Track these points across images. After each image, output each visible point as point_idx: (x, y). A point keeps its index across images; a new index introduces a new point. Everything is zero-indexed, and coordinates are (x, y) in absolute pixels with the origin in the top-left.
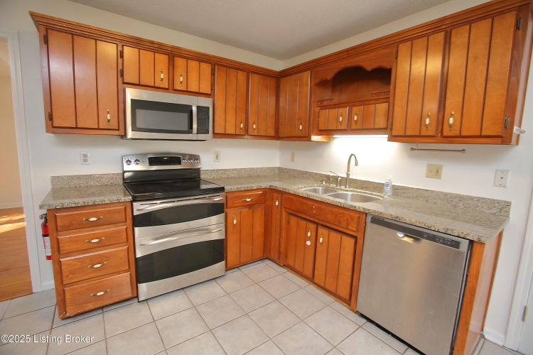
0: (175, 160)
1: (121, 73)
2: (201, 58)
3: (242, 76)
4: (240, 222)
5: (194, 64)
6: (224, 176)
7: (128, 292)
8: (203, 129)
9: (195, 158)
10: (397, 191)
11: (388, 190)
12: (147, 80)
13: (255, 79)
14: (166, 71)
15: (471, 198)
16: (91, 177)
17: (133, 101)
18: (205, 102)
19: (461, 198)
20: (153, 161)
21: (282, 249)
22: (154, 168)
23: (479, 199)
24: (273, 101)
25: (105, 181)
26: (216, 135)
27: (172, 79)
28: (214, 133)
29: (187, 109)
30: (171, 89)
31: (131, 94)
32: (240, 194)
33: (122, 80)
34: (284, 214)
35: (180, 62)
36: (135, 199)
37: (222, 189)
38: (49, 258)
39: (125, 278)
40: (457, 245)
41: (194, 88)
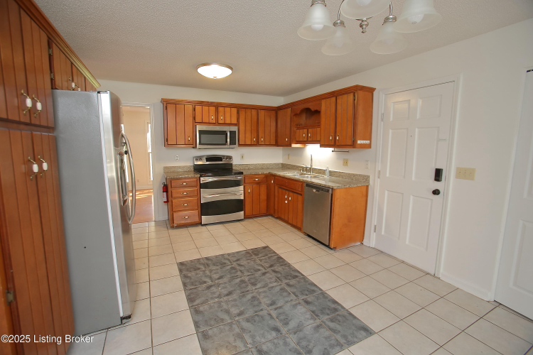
0: (219, 158)
1: (194, 118)
2: (231, 106)
3: (254, 112)
4: (252, 191)
5: (228, 109)
6: (247, 168)
7: (197, 219)
8: (233, 142)
9: (230, 158)
10: (331, 173)
11: (327, 173)
12: (206, 120)
13: (262, 113)
14: (214, 115)
15: (357, 175)
16: (180, 167)
17: (200, 131)
18: (234, 129)
19: (354, 175)
20: (208, 159)
21: (276, 208)
22: (208, 163)
23: (360, 175)
24: (273, 124)
25: (185, 169)
26: (240, 145)
27: (217, 118)
28: (239, 144)
29: (224, 133)
30: (217, 123)
31: (199, 128)
32: (252, 176)
33: (195, 122)
34: (276, 188)
35: (221, 109)
36: (201, 176)
37: (242, 173)
38: (165, 202)
39: (196, 213)
40: (328, 191)
41: (228, 121)
